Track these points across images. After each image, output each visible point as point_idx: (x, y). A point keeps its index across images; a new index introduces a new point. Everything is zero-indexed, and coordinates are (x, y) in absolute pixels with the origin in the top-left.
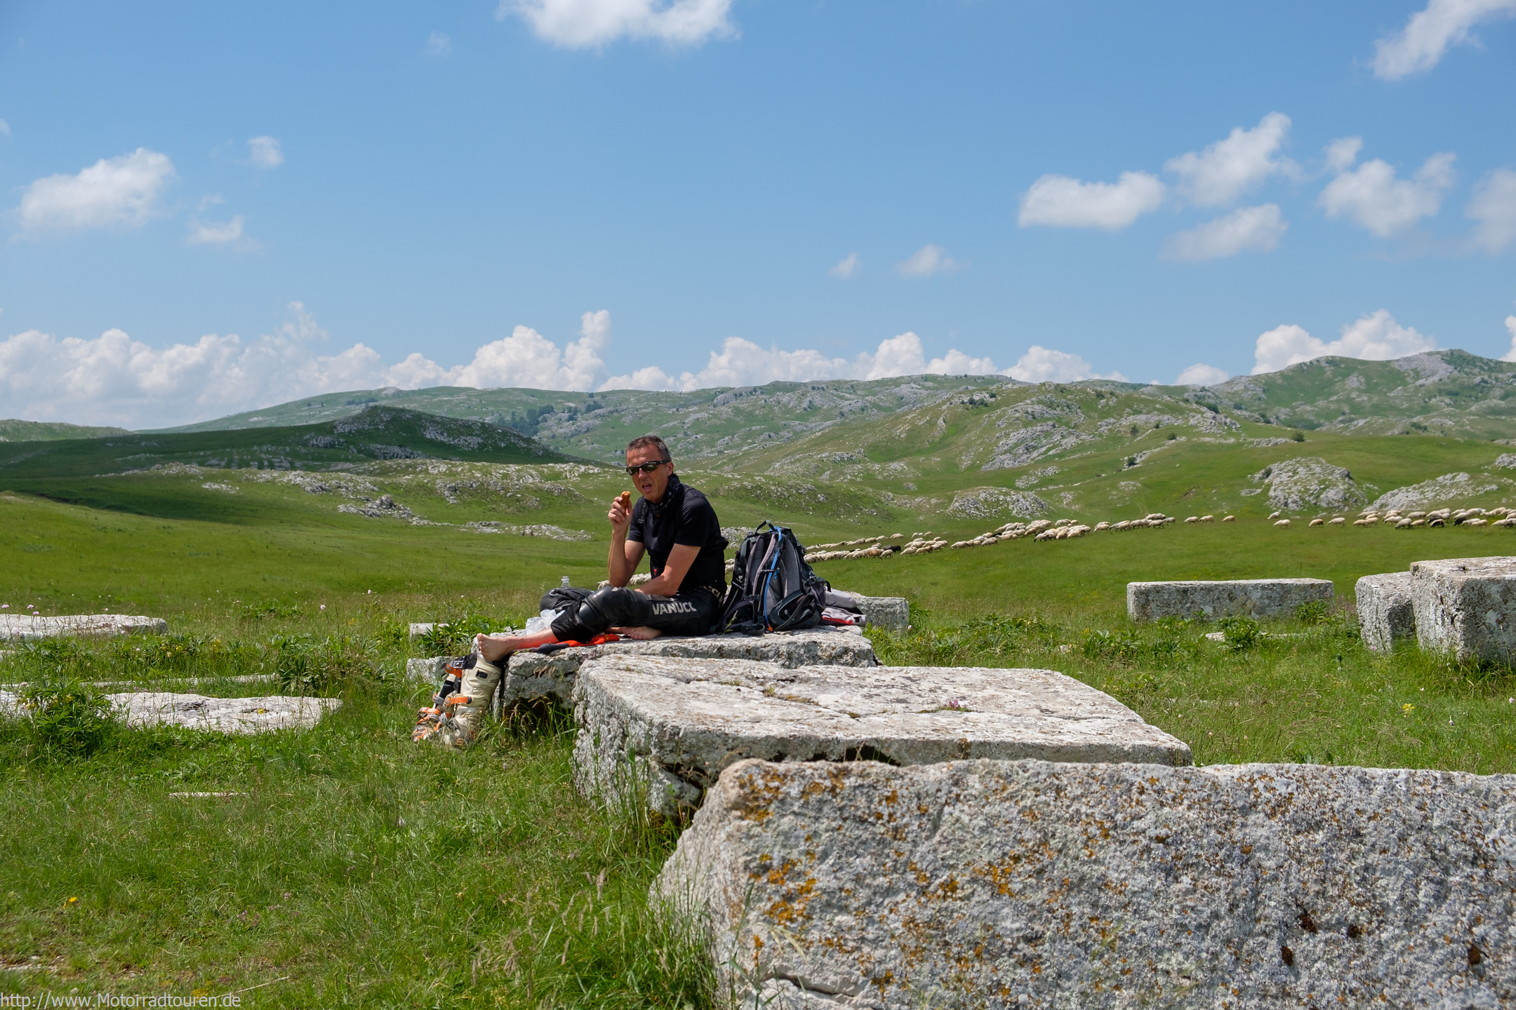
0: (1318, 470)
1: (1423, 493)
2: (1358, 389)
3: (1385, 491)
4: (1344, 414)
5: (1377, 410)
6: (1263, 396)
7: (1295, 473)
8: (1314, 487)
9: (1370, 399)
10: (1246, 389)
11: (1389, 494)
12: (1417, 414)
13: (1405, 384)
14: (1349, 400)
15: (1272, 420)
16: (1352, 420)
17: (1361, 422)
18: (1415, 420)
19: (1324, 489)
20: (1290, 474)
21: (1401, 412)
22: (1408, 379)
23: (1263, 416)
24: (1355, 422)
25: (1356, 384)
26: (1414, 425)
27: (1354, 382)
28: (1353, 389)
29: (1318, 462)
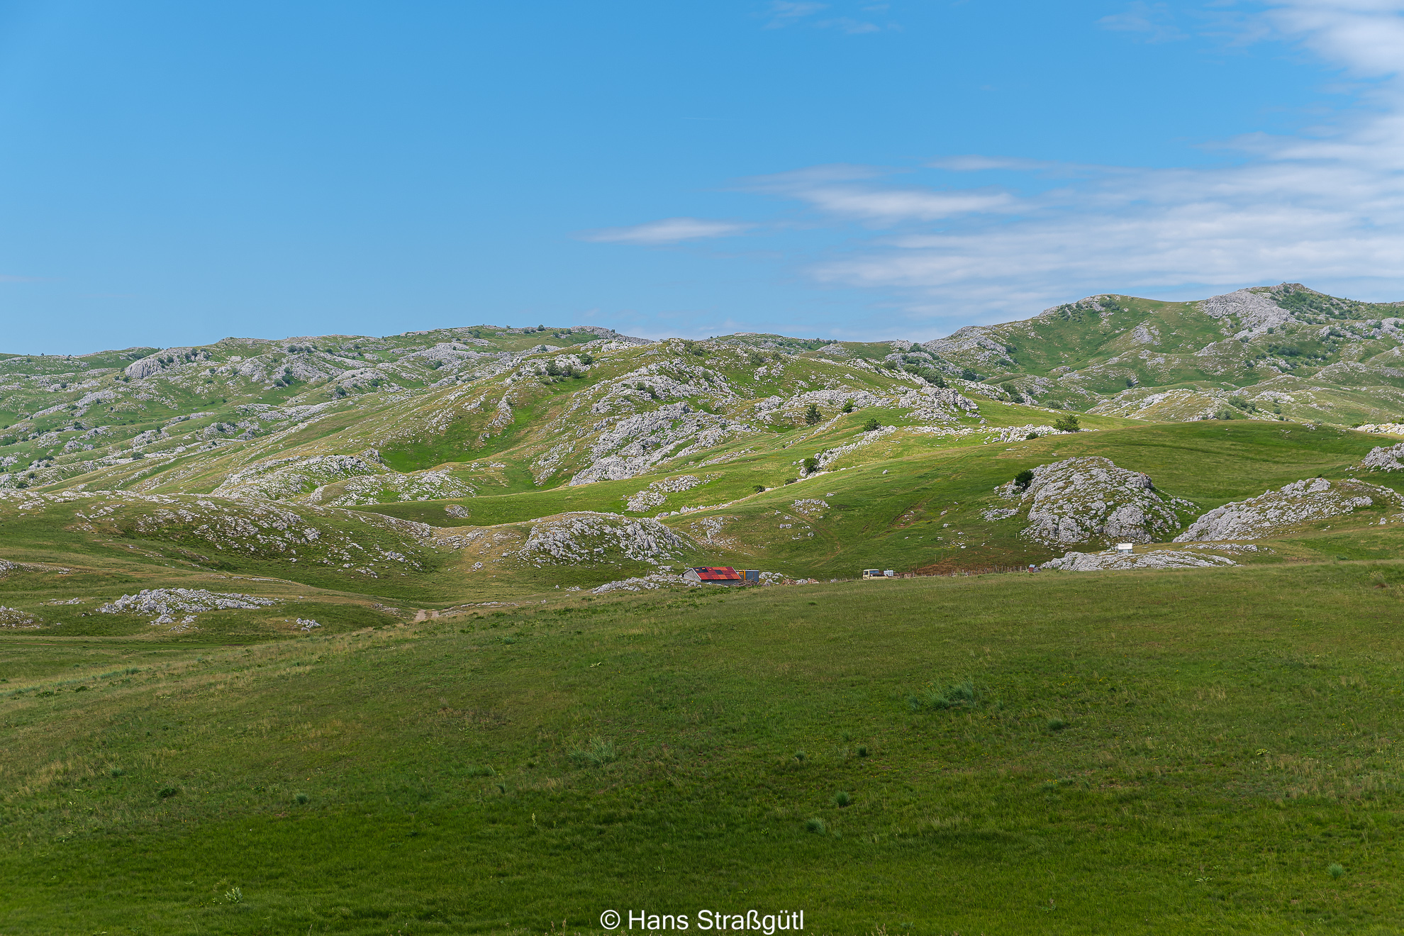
0: (1103, 476)
1: (1263, 511)
2: (1150, 347)
3: (1205, 509)
4: (1130, 385)
5: (1180, 377)
6: (1007, 358)
7: (1069, 483)
8: (1099, 505)
9: (1168, 362)
10: (982, 347)
11: (1212, 513)
12: (1239, 384)
13: (1219, 337)
14: (1136, 364)
15: (1024, 396)
16: (1144, 395)
17: (1158, 398)
18: (1236, 393)
19: (1113, 508)
20: (1061, 484)
21: (1216, 380)
22: (1224, 331)
23: (1010, 389)
24: (1149, 399)
25: (1147, 338)
26: (1234, 402)
27: (1144, 333)
28: (1142, 346)
29: (1102, 465)
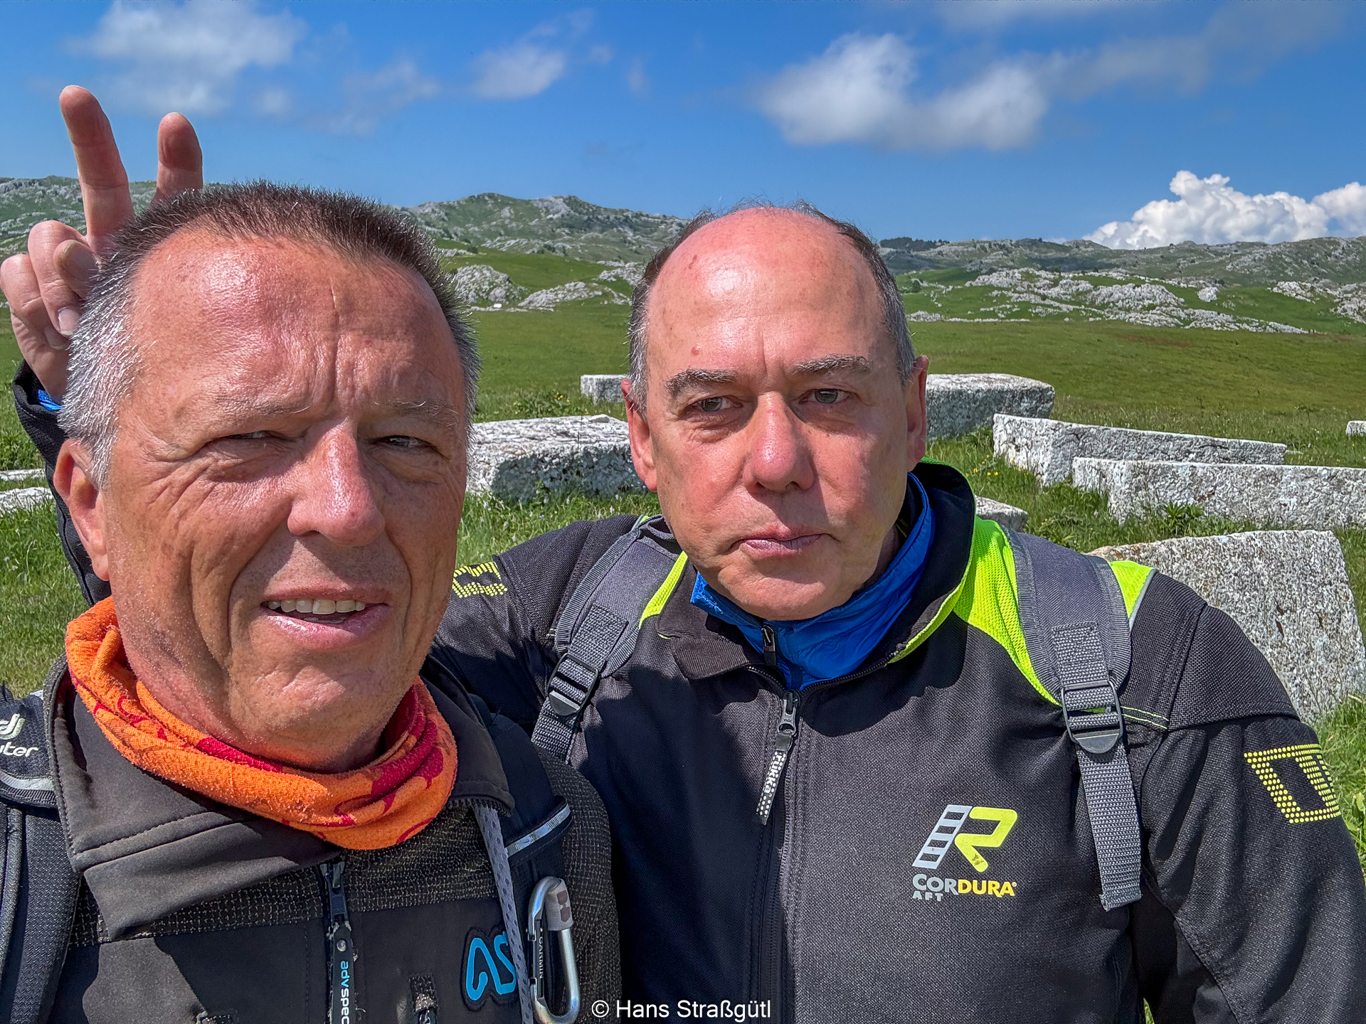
0: (488, 274)
1: (557, 295)
2: (510, 218)
3: (532, 292)
4: (501, 235)
5: (522, 233)
6: (446, 218)
7: (473, 276)
8: (486, 287)
9: (518, 226)
10: (434, 211)
11: (535, 294)
12: (548, 239)
13: (540, 217)
14: (504, 226)
15: (453, 235)
16: (506, 240)
17: (513, 242)
18: (546, 243)
19: (493, 288)
20: (470, 276)
21: (538, 237)
22: (542, 214)
23: (447, 232)
24: (508, 242)
25: (508, 215)
26: (545, 246)
27: (506, 212)
28: (506, 218)
29: (488, 269)
